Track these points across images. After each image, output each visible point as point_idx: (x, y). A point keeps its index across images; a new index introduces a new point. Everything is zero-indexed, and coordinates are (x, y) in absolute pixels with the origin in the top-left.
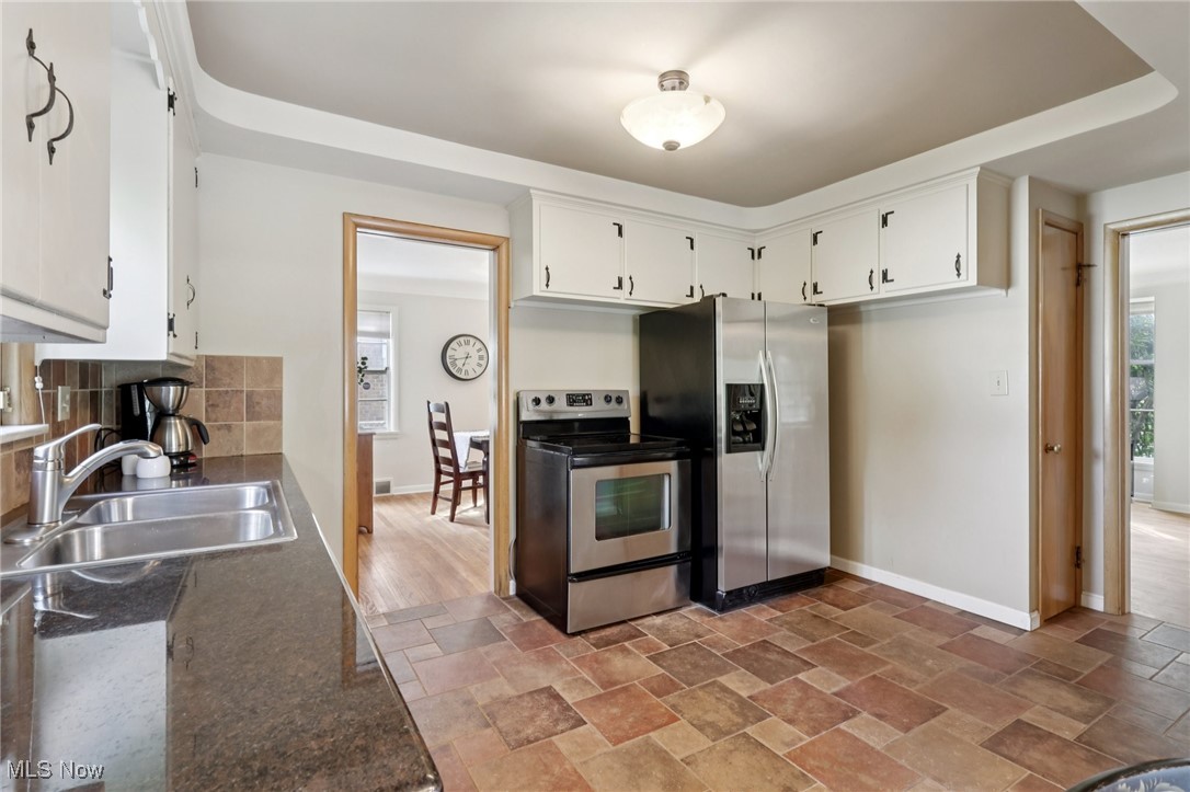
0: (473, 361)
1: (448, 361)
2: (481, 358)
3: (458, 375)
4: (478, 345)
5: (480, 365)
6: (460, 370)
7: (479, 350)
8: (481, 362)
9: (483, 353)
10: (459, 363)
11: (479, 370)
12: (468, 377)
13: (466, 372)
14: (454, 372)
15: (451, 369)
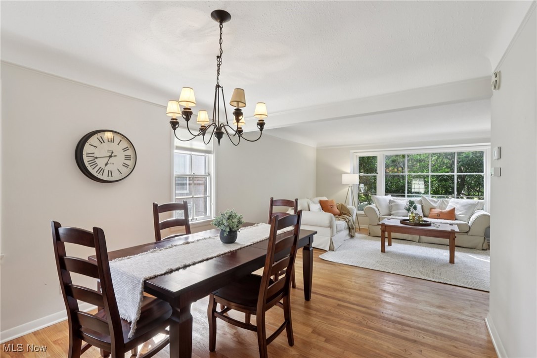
0: (118, 162)
1: (86, 159)
2: (127, 158)
3: (100, 176)
4: (125, 144)
5: (126, 165)
6: (101, 170)
7: (125, 150)
8: (127, 162)
9: (130, 152)
10: (101, 163)
11: (125, 171)
12: (112, 179)
13: (110, 173)
14: (94, 172)
15: (90, 169)
